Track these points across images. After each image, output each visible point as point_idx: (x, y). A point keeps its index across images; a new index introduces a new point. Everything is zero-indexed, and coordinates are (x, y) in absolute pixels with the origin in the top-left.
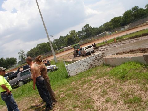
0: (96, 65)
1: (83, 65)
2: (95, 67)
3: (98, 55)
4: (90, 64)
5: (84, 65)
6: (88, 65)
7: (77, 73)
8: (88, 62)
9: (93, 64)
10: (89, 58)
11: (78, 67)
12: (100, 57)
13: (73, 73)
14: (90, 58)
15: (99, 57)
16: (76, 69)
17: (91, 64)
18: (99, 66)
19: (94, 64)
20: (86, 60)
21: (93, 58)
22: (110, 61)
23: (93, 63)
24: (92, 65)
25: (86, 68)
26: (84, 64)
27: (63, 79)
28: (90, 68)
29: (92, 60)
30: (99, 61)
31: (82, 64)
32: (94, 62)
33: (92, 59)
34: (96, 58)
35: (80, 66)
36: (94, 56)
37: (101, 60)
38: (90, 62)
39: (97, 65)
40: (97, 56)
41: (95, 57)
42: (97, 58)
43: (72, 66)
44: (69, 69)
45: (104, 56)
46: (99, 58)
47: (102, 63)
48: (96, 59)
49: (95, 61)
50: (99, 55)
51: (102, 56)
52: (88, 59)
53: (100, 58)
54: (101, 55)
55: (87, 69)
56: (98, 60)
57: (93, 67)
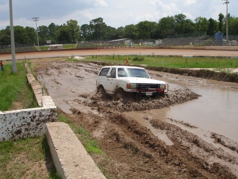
0: (29, 134)
3: (40, 113)
4: (15, 129)
6: (10, 129)
8: (13, 123)
9: (23, 131)
10: (17, 114)
12: (43, 118)
14: (19, 115)
15: (40, 116)
17: (19, 129)
18: (35, 137)
19: (26, 129)
20: (8, 117)
21: (26, 115)
23: (23, 128)
24: (19, 132)
25: (4, 136)
28: (13, 137)
29: (22, 120)
30: (39, 126)
32: (27, 127)
33: (24, 118)
34: (34, 117)
36: (29, 113)
37: (44, 126)
38: (18, 123)
39: (32, 135)
40: (37, 114)
41: (31, 115)
42: (37, 118)
45: (54, 117)
46: (41, 119)
48: (32, 121)
49: (29, 124)
50: (43, 113)
51: (49, 116)
52: (14, 117)
53: (44, 121)
54: (48, 114)
55: (4, 139)
56: (38, 124)
57: (21, 136)
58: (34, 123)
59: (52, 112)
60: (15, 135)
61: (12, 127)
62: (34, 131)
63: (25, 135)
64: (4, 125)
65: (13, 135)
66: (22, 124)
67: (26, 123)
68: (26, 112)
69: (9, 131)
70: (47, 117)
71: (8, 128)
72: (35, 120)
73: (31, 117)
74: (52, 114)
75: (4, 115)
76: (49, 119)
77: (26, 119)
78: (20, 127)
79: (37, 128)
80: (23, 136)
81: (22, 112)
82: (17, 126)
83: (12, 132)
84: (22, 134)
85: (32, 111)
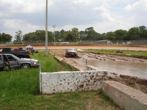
0: (88, 88)
1: (68, 81)
2: (86, 90)
3: (97, 74)
4: (80, 84)
5: (70, 82)
6: (76, 84)
7: (55, 92)
8: (78, 79)
9: (85, 86)
11: (60, 83)
12: (98, 78)
13: (48, 88)
14: (83, 74)
15: (97, 76)
16: (55, 84)
17: (82, 84)
19: (87, 85)
20: (76, 75)
21: (87, 75)
22: (117, 95)
23: (85, 83)
24: (82, 86)
25: (72, 88)
26: (70, 80)
27: (29, 93)
28: (78, 89)
29: (85, 78)
30: (95, 83)
31: (67, 79)
32: (88, 83)
33: (86, 77)
34: (93, 76)
35: (63, 82)
36: (90, 73)
37: (99, 83)
38: (82, 80)
39: (90, 89)
40: (95, 75)
41: (91, 75)
42: (94, 77)
43: (50, 77)
44: (44, 80)
45: (106, 78)
47: (99, 87)
48: (91, 79)
49: (89, 81)
50: (99, 74)
51: (103, 76)
52: (80, 75)
53: (99, 80)
54: (102, 75)
55: (71, 90)
56: (95, 82)
57: (83, 89)
58: (92, 81)
59: (105, 74)
60: (79, 88)
61: (78, 82)
62: (92, 86)
63: (86, 88)
64: (72, 80)
65: (78, 88)
66: (84, 81)
67: (87, 80)
68: (87, 72)
69: (75, 84)
70: (101, 77)
71: (75, 83)
72: (93, 79)
73: (90, 76)
74: (105, 75)
75: (73, 73)
76: (102, 78)
77: (87, 77)
78: (83, 82)
79: (94, 84)
80: (84, 89)
81: (85, 72)
82: (81, 82)
83: (77, 86)
84: (84, 87)
85: (92, 72)
